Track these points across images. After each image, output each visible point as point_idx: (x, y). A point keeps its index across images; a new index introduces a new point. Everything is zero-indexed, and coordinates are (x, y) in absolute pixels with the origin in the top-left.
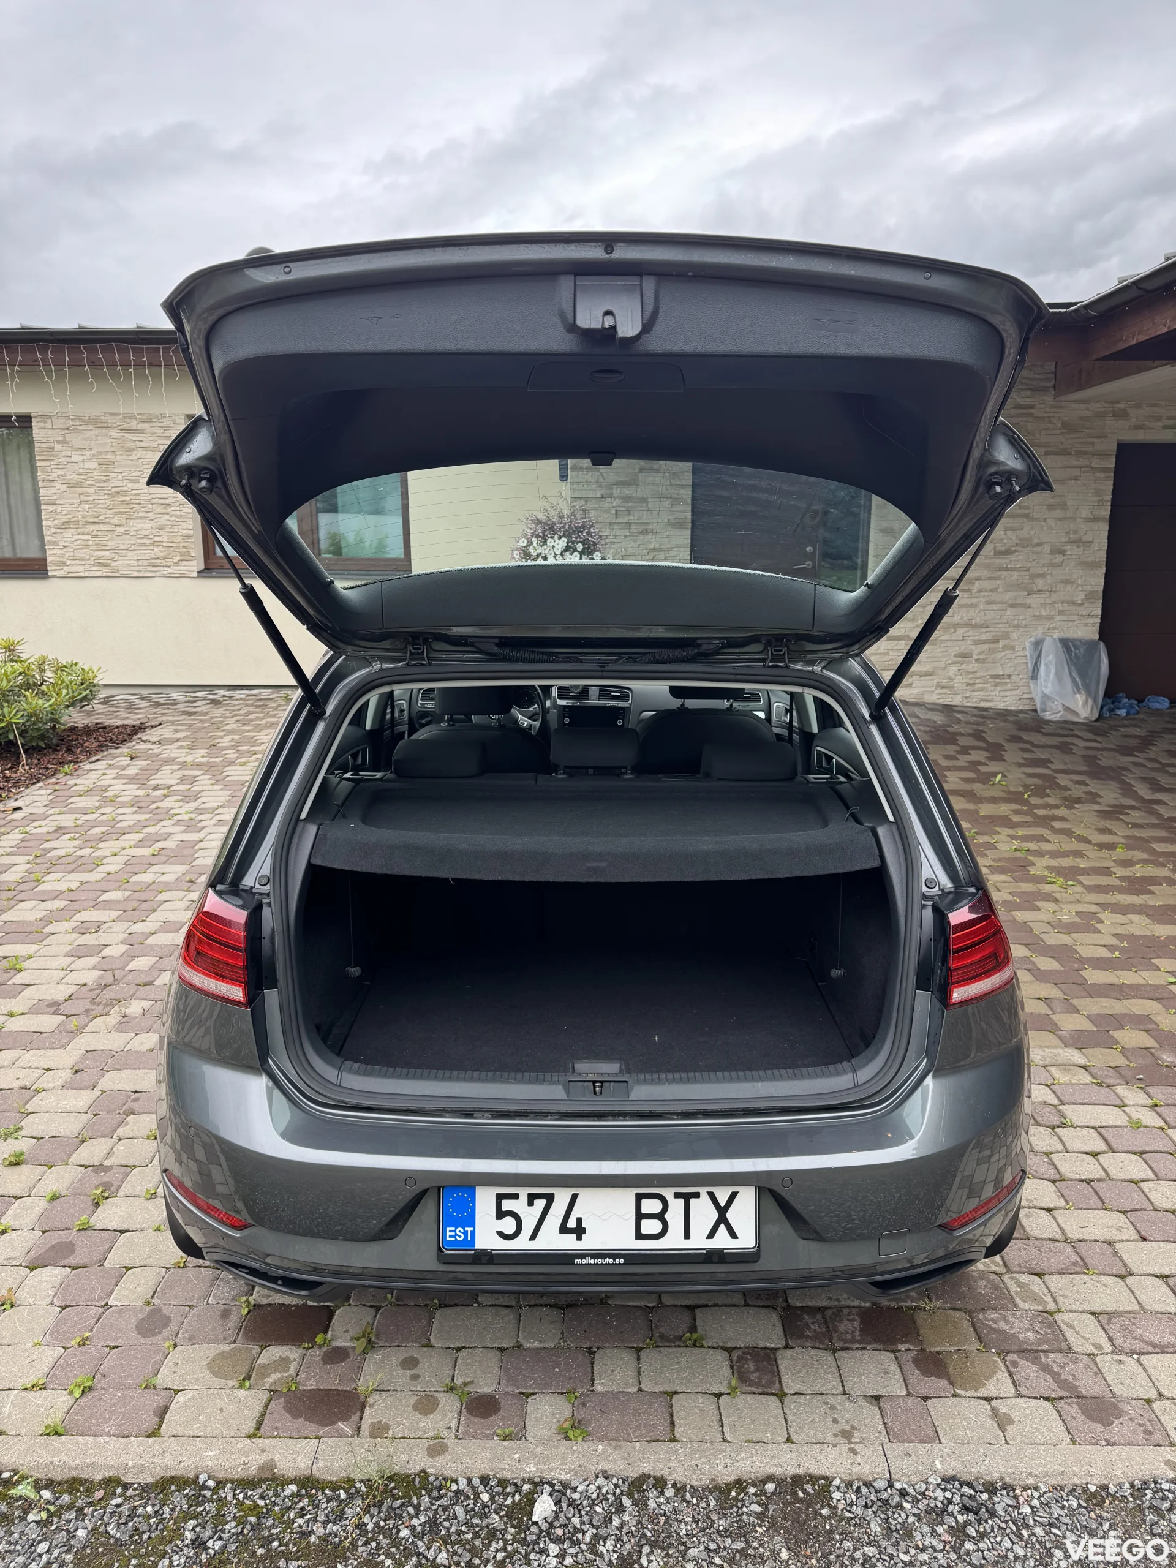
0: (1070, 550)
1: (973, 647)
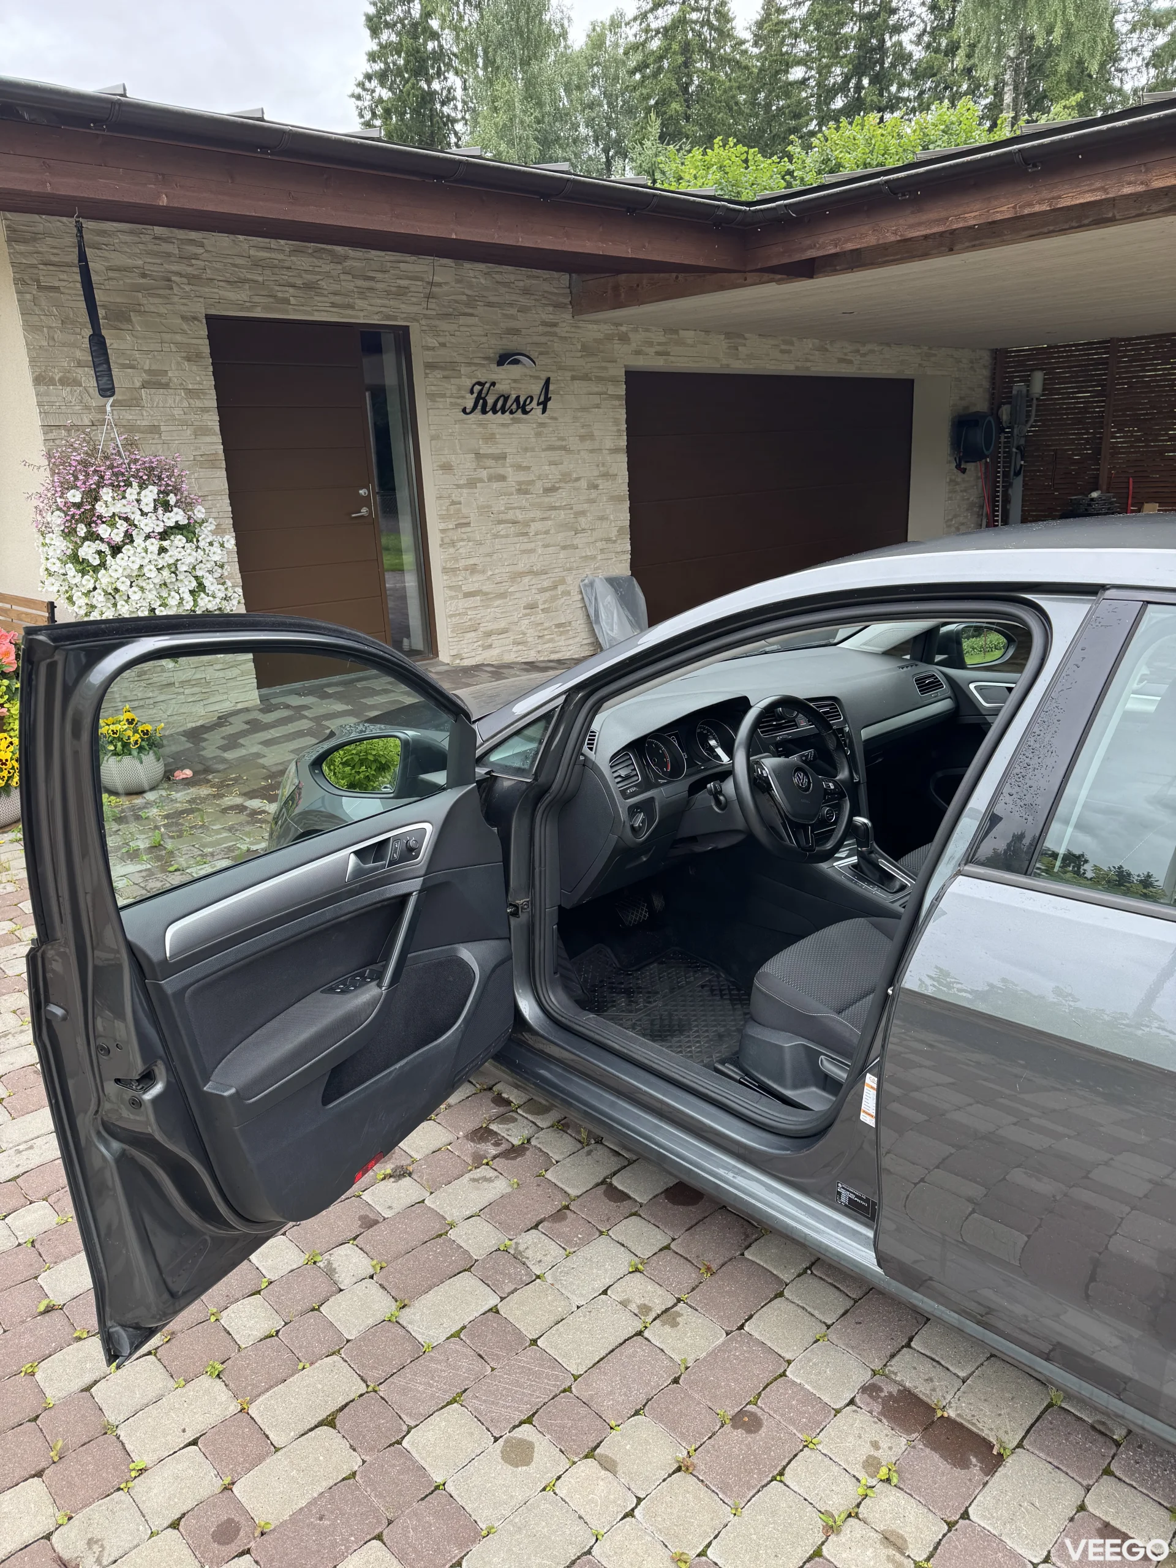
0: (603, 484)
1: (538, 597)
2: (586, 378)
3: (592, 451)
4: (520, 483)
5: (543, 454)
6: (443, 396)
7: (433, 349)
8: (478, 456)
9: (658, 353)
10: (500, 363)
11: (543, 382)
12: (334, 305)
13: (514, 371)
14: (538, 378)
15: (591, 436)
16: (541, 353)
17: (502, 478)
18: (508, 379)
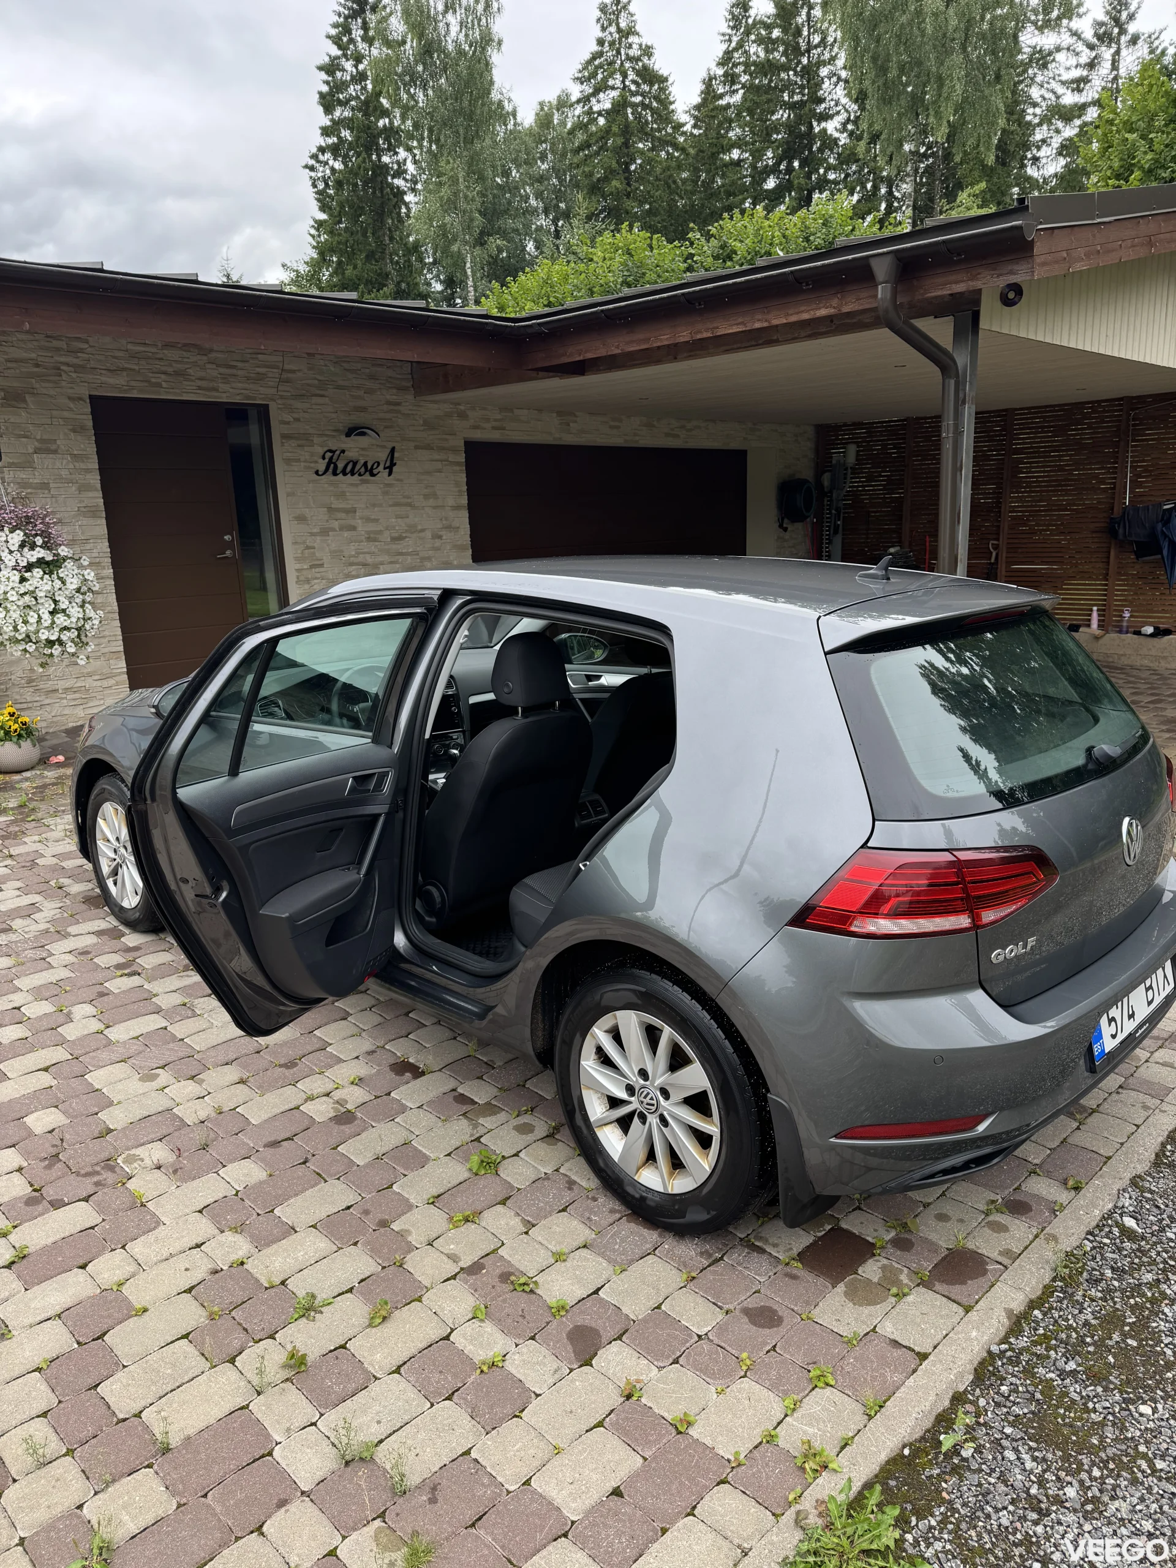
0: (446, 535)
2: (428, 447)
3: (435, 507)
4: (368, 532)
5: (390, 509)
6: (298, 460)
7: (288, 423)
8: (331, 510)
9: (494, 428)
10: (348, 435)
11: (388, 451)
12: (200, 388)
13: (363, 441)
14: (384, 447)
15: (435, 496)
16: (386, 427)
17: (354, 528)
18: (355, 448)
